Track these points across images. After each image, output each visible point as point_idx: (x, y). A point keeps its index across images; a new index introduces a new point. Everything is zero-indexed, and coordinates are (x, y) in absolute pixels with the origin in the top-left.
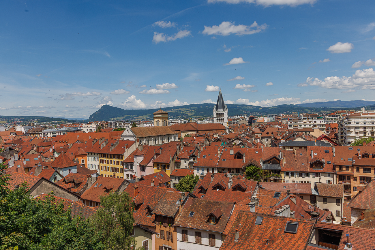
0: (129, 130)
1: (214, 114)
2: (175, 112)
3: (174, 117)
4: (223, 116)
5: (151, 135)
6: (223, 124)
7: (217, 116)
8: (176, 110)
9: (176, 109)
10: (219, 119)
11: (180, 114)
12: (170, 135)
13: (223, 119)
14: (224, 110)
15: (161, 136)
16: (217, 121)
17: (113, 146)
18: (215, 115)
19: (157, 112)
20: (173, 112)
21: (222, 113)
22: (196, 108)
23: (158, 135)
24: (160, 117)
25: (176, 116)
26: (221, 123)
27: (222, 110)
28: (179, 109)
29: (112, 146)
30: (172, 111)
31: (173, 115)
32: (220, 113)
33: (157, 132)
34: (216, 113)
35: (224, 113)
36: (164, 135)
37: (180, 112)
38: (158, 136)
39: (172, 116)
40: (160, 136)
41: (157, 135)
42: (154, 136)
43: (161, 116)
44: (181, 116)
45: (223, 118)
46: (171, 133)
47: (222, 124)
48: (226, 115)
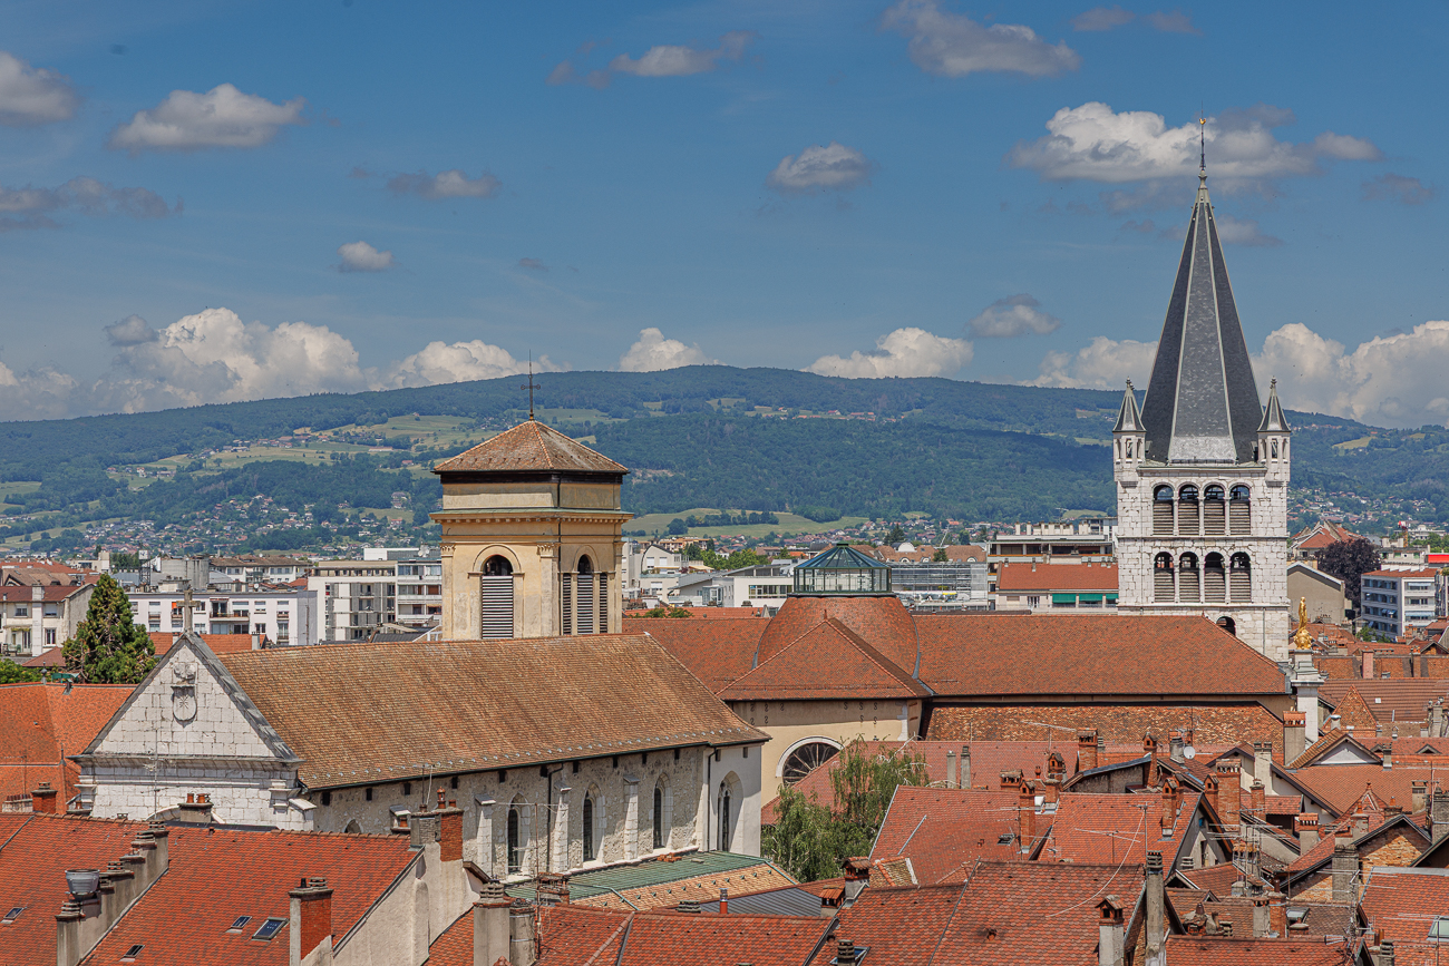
0: (206, 683)
1: (1126, 499)
2: (343, 464)
3: (320, 516)
4: (1244, 523)
5: (465, 757)
6: (1244, 621)
7: (1162, 524)
8: (351, 440)
9: (352, 429)
10: (1193, 557)
11: (403, 483)
12: (677, 751)
13: (1243, 560)
14: (1248, 453)
15: (576, 764)
16: (1162, 592)
17: (89, 901)
18: (1135, 513)
19: (492, 450)
20: (310, 456)
21: (1228, 483)
22: (594, 417)
23: (547, 753)
24: (538, 519)
25: (346, 510)
26: (1214, 616)
27: (1221, 447)
28: (391, 429)
29: (78, 901)
30: (295, 443)
31: (311, 496)
32: (1202, 482)
33: (526, 716)
34: (1148, 483)
35: (1258, 487)
36: (615, 759)
37: (395, 462)
38: (544, 769)
39: (296, 507)
40: (566, 771)
41: (540, 757)
42: (502, 773)
43: (538, 500)
44: (409, 516)
45: (1241, 547)
46: (686, 727)
47: (1229, 625)
48: (1270, 509)
